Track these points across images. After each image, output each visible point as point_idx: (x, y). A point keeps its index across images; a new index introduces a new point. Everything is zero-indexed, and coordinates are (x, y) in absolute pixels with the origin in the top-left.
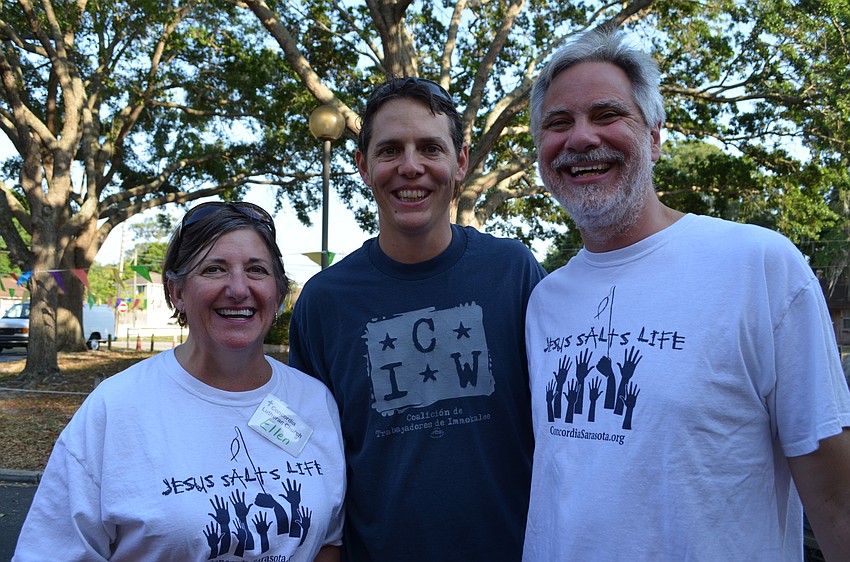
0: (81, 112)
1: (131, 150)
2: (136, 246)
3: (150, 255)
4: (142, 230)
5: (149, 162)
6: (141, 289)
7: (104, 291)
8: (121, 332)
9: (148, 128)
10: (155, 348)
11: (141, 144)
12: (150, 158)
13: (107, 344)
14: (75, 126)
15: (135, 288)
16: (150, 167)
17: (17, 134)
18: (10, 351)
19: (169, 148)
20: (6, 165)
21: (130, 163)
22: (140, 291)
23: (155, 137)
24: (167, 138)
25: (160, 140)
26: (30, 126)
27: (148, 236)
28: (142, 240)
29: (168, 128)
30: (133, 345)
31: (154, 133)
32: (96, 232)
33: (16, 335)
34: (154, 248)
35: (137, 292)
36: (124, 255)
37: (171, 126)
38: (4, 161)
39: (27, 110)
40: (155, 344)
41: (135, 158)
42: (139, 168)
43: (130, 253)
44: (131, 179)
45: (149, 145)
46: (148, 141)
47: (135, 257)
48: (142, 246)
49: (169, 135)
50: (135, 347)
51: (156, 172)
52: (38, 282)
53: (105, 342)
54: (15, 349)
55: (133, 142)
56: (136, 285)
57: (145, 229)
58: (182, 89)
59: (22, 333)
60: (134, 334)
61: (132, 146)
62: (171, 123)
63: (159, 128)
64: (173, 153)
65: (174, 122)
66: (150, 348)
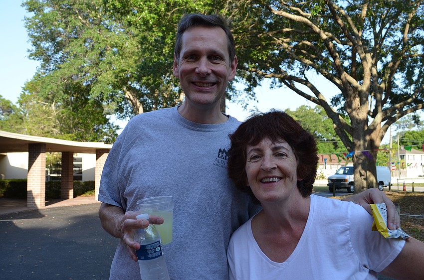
0: (371, 70)
1: (394, 83)
2: (397, 133)
3: (405, 138)
4: (400, 125)
5: (405, 88)
6: (402, 157)
7: (381, 159)
8: (394, 181)
9: (402, 70)
10: (415, 190)
11: (399, 79)
12: (404, 86)
13: (388, 187)
14: (369, 77)
15: (399, 157)
16: (405, 90)
17: (342, 86)
18: (339, 190)
19: (415, 78)
20: (333, 100)
21: (394, 90)
22: (402, 159)
23: (406, 73)
24: (413, 73)
25: (410, 75)
26: (348, 81)
27: (403, 128)
28: (400, 130)
29: (413, 67)
30: (401, 188)
31: (406, 72)
32: (380, 129)
33: (342, 183)
34: (407, 134)
35: (400, 159)
36: (392, 139)
37: (415, 66)
38: (332, 98)
39: (346, 74)
40: (415, 187)
41: (397, 87)
42: (399, 92)
43: (394, 137)
44: (396, 99)
45: (404, 79)
46: (403, 77)
47: (398, 140)
48: (401, 133)
49: (415, 71)
50: (402, 190)
51: (409, 93)
52: (357, 157)
53: (386, 187)
54: (342, 190)
55: (395, 79)
56: (399, 155)
57: (402, 124)
58: (420, 45)
59: (345, 181)
60: (401, 182)
61: (394, 81)
62: (415, 64)
63: (408, 69)
64: (418, 81)
65: (417, 64)
66: (412, 190)
